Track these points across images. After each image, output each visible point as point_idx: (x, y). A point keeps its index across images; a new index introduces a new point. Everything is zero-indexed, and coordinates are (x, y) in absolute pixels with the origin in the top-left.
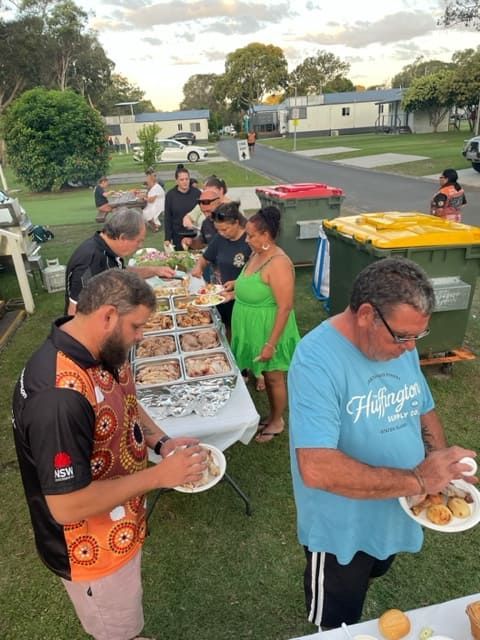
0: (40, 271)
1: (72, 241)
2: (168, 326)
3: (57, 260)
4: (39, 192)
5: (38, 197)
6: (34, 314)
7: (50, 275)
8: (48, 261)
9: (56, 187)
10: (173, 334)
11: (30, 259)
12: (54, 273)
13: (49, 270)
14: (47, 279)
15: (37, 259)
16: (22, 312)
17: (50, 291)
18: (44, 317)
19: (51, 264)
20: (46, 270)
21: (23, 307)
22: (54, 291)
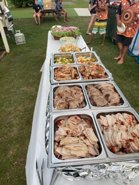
0: (13, 35)
1: (27, 25)
2: (76, 76)
3: (19, 31)
4: (18, 7)
5: (17, 9)
6: (9, 53)
7: (17, 37)
8: (16, 31)
9: (24, 5)
10: (81, 84)
11: (9, 30)
12: (18, 36)
13: (17, 35)
14: (16, 38)
15: (11, 30)
16: (5, 52)
17: (17, 44)
18: (13, 55)
19: (18, 32)
20: (16, 34)
21: (5, 50)
22: (18, 44)
